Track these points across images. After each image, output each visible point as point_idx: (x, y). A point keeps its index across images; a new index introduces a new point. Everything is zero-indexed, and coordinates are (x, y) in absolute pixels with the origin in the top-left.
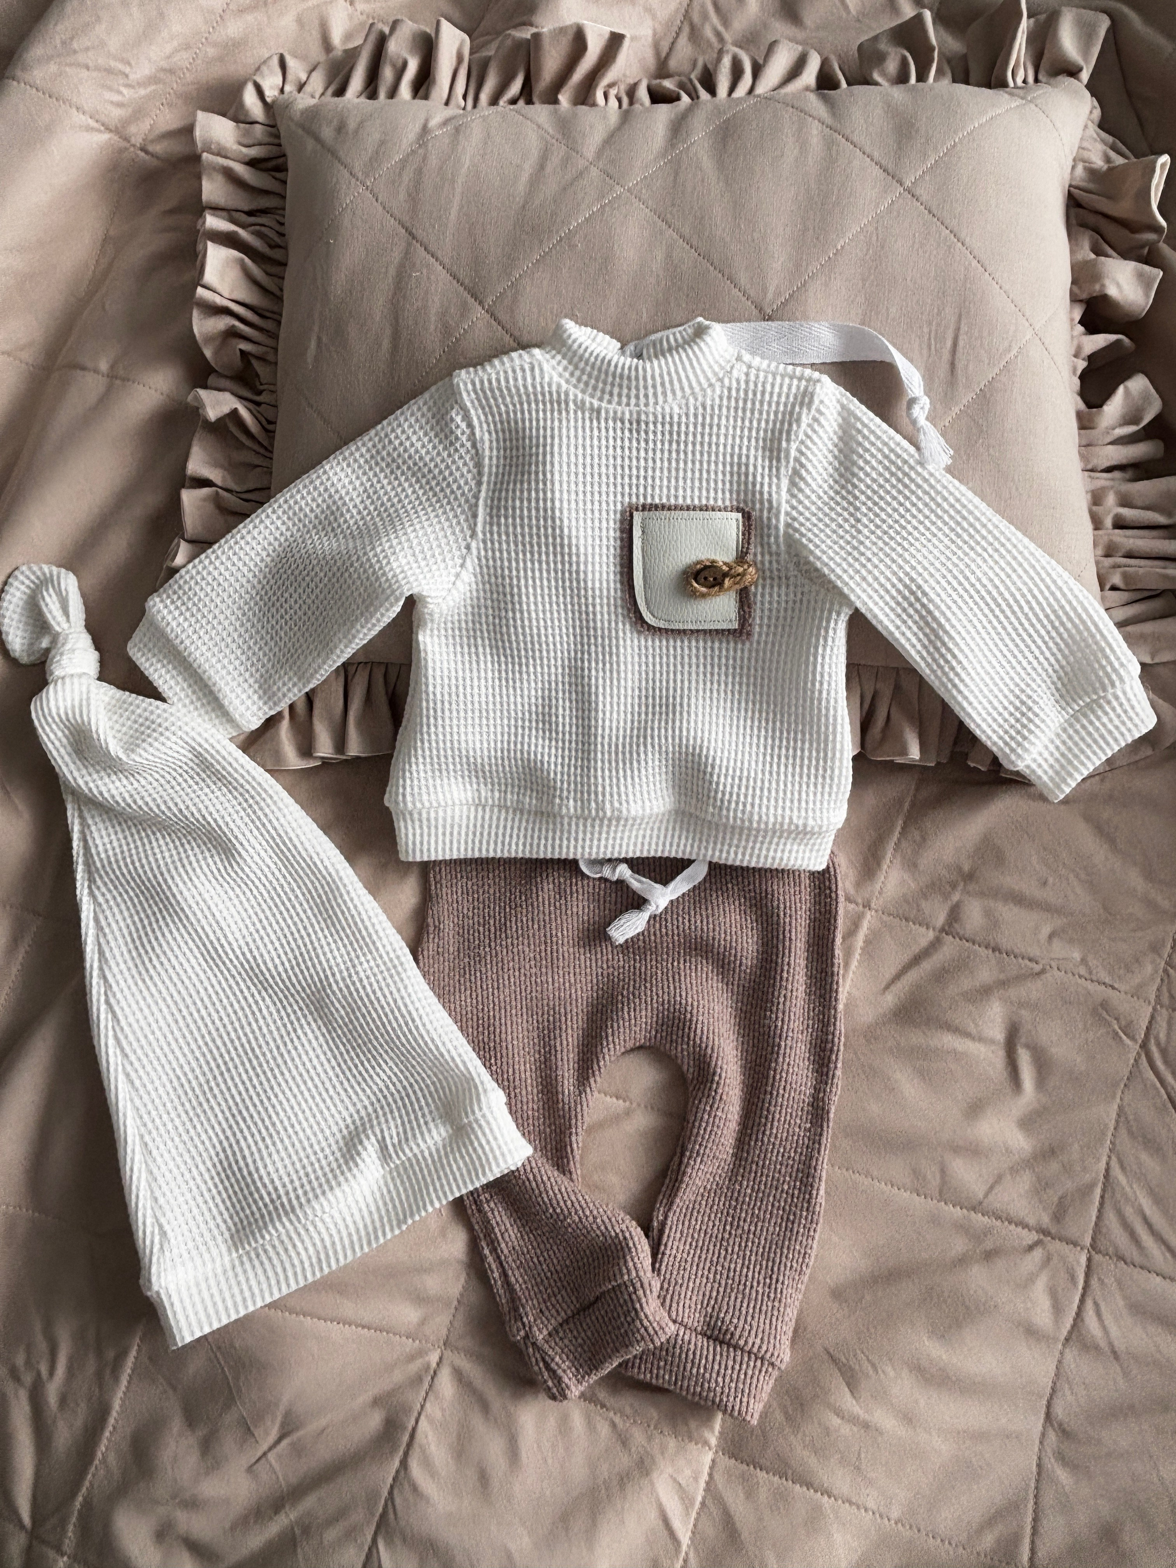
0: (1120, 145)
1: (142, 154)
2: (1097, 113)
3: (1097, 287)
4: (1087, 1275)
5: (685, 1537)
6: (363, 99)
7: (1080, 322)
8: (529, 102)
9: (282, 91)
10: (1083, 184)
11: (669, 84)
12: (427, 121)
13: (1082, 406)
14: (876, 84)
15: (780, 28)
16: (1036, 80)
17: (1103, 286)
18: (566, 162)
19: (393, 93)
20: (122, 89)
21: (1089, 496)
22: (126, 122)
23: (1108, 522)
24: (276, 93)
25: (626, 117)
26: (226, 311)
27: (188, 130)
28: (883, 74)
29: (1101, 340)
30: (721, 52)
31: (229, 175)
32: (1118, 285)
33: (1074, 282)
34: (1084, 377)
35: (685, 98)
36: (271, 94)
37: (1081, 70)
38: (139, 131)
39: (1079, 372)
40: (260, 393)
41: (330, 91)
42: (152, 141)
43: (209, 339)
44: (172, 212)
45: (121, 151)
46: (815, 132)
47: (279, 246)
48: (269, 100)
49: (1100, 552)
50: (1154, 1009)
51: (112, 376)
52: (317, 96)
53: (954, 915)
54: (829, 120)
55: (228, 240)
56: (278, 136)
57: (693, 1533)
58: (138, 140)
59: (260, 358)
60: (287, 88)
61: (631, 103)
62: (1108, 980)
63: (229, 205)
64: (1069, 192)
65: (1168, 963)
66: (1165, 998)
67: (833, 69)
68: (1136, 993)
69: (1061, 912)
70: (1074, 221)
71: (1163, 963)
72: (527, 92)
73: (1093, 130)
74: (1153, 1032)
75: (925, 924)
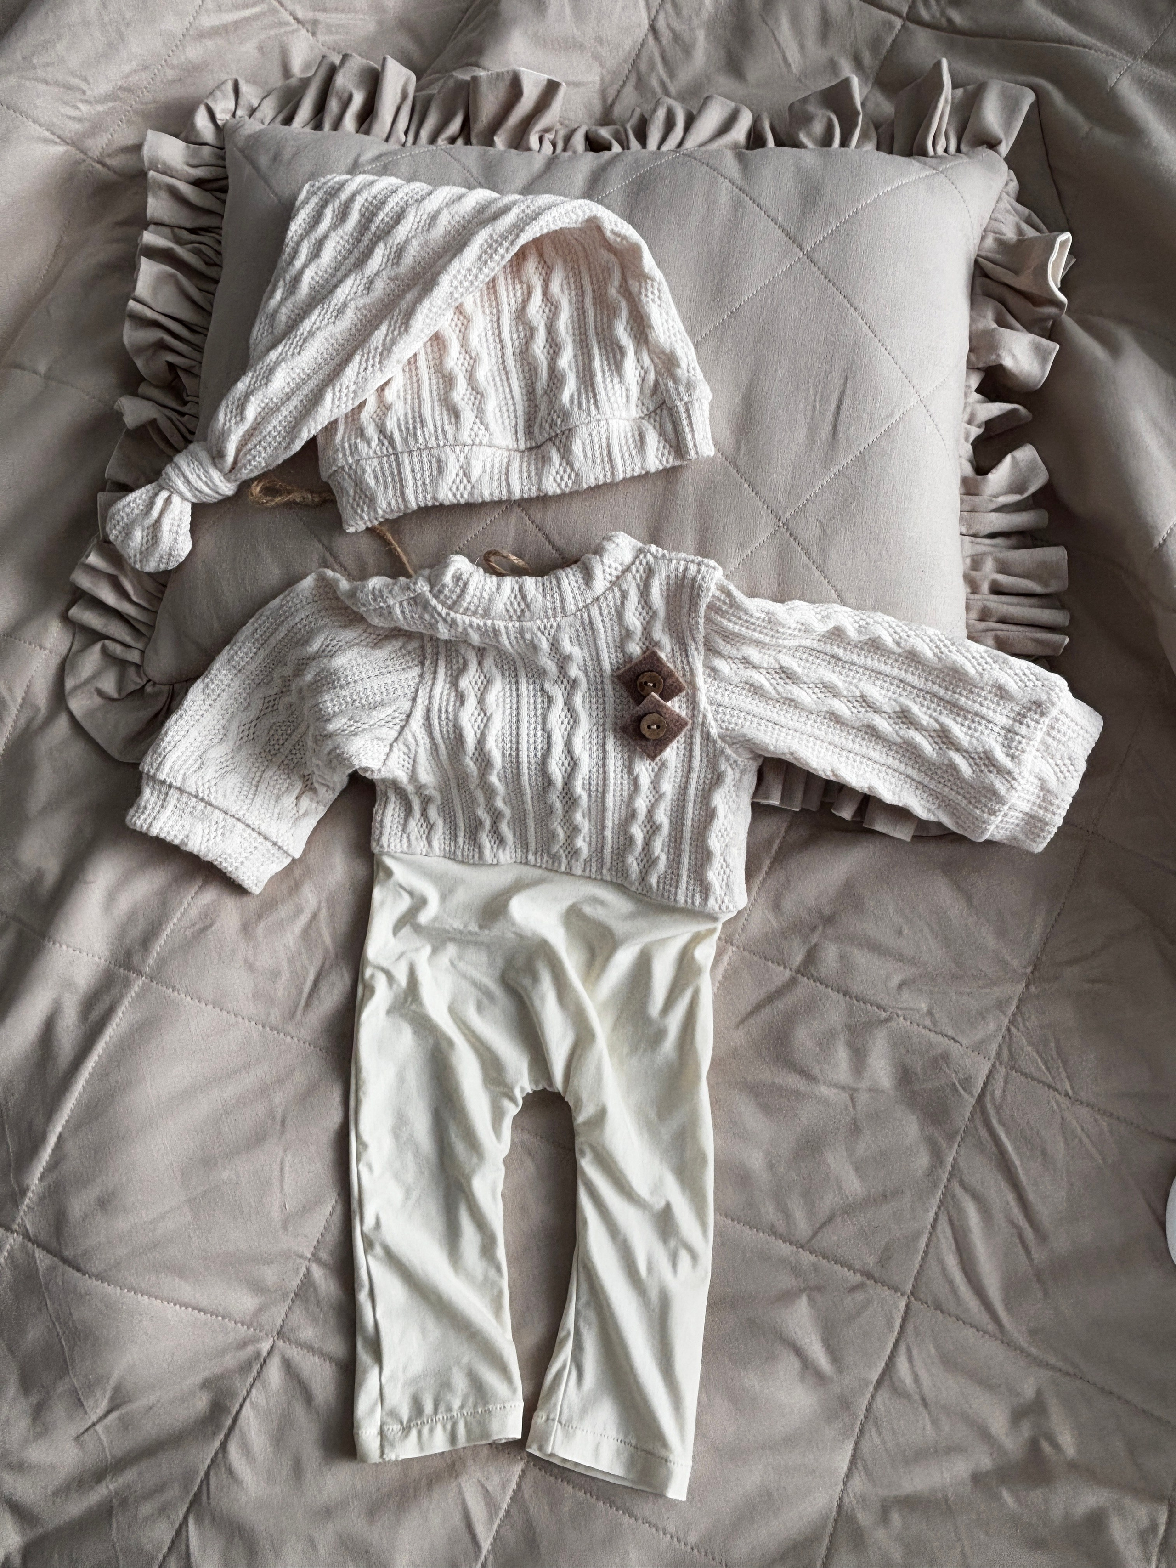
0: (1035, 218)
1: (99, 166)
2: (1014, 185)
3: (994, 357)
4: (904, 1320)
5: (486, 1545)
6: (308, 130)
7: (978, 391)
8: (468, 142)
9: (234, 115)
10: (990, 255)
11: (605, 133)
12: (359, 155)
13: (969, 470)
14: (801, 146)
15: (724, 82)
16: (958, 150)
17: (998, 356)
19: (337, 124)
20: (80, 105)
21: (968, 561)
22: (85, 135)
23: (985, 587)
24: (228, 117)
26: (156, 324)
27: (137, 148)
28: (809, 135)
29: (996, 409)
30: (658, 103)
31: (174, 194)
32: (1014, 356)
33: (971, 350)
34: (978, 444)
35: (616, 148)
36: (222, 117)
37: (1000, 142)
38: (98, 145)
39: (972, 439)
40: (185, 403)
41: (280, 118)
42: (109, 156)
43: (140, 350)
44: (124, 223)
45: (78, 163)
46: (723, 193)
47: (215, 265)
48: (220, 123)
49: (974, 615)
50: (994, 1066)
51: (49, 377)
52: (267, 121)
53: (811, 957)
54: (739, 182)
55: (165, 256)
56: (223, 159)
57: (495, 1539)
58: (96, 153)
59: (188, 371)
60: (239, 113)
61: (565, 149)
62: (950, 1032)
63: (173, 221)
64: (976, 262)
65: (1012, 1022)
66: (1005, 1053)
67: (763, 129)
68: (978, 1047)
69: (913, 962)
70: (978, 290)
71: (1006, 1022)
72: (465, 131)
73: (1009, 202)
74: (990, 1088)
75: (783, 963)
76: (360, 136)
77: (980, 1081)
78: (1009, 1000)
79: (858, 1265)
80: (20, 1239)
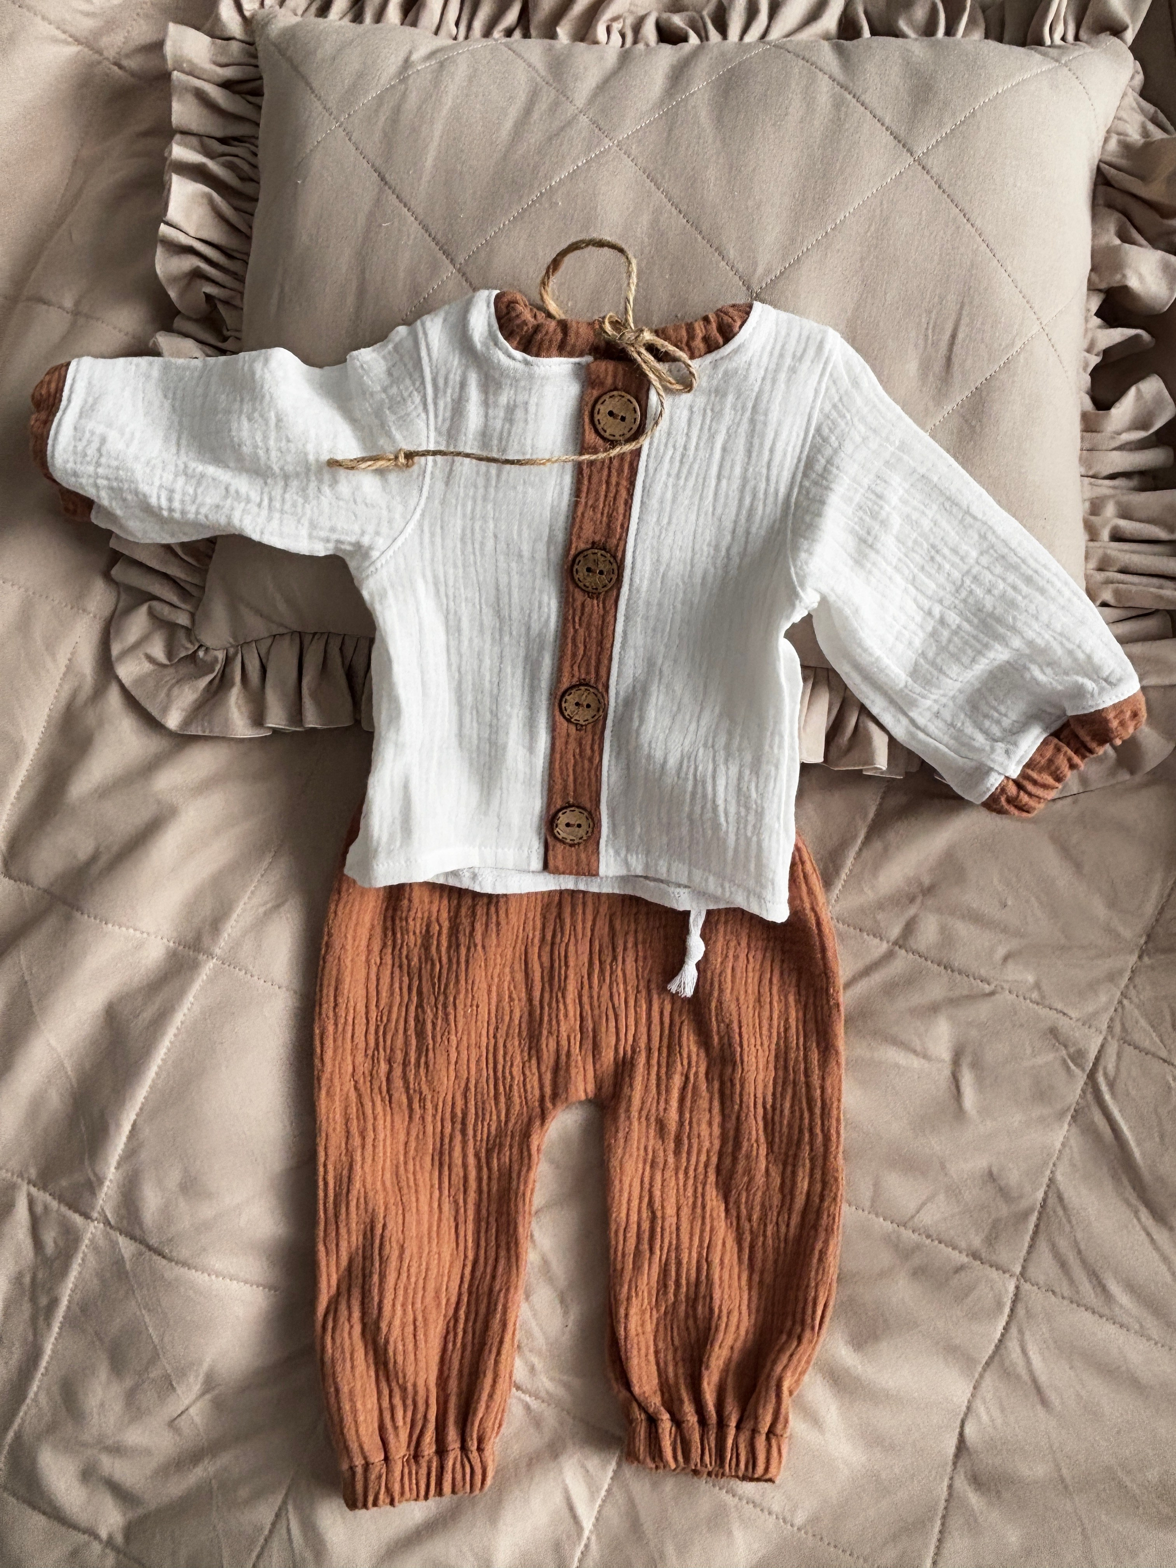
0: (1161, 117)
1: (116, 68)
2: (1140, 78)
3: (1118, 277)
4: (1014, 1303)
5: (588, 1524)
6: (346, 21)
7: (1098, 314)
8: (526, 35)
10: (1114, 160)
11: (678, 20)
12: (410, 53)
13: (1088, 405)
14: (902, 35)
16: (1077, 38)
17: (1124, 276)
18: (555, 106)
19: (379, 17)
21: (1087, 505)
22: (98, 34)
23: (1105, 534)
24: (255, 6)
25: (625, 57)
26: (191, 251)
27: (158, 46)
28: (911, 23)
29: (1118, 335)
31: (201, 97)
32: (1141, 278)
33: (1092, 270)
34: (1096, 373)
35: (694, 39)
36: (249, 7)
37: (1125, 28)
38: (114, 43)
39: (1091, 369)
40: (225, 339)
41: (313, 9)
42: (127, 56)
43: (174, 279)
44: (146, 134)
45: (92, 65)
46: (824, 91)
47: (251, 180)
48: (247, 14)
49: (1092, 564)
50: (1105, 1039)
51: (76, 313)
52: (300, 12)
53: (909, 928)
54: (841, 77)
55: (197, 173)
56: (255, 56)
57: (597, 1519)
58: (111, 53)
59: (226, 303)
61: (635, 42)
62: (1060, 1006)
63: (201, 130)
64: (1099, 169)
65: (1124, 995)
66: (1118, 1028)
67: (857, 13)
68: (1087, 1022)
69: (1018, 934)
70: (1101, 201)
71: (1119, 994)
72: (524, 21)
73: (1133, 98)
74: (1102, 1062)
75: (878, 934)
76: (408, 30)
77: (1092, 1056)
78: (1121, 972)
79: (963, 1245)
80: (102, 1225)
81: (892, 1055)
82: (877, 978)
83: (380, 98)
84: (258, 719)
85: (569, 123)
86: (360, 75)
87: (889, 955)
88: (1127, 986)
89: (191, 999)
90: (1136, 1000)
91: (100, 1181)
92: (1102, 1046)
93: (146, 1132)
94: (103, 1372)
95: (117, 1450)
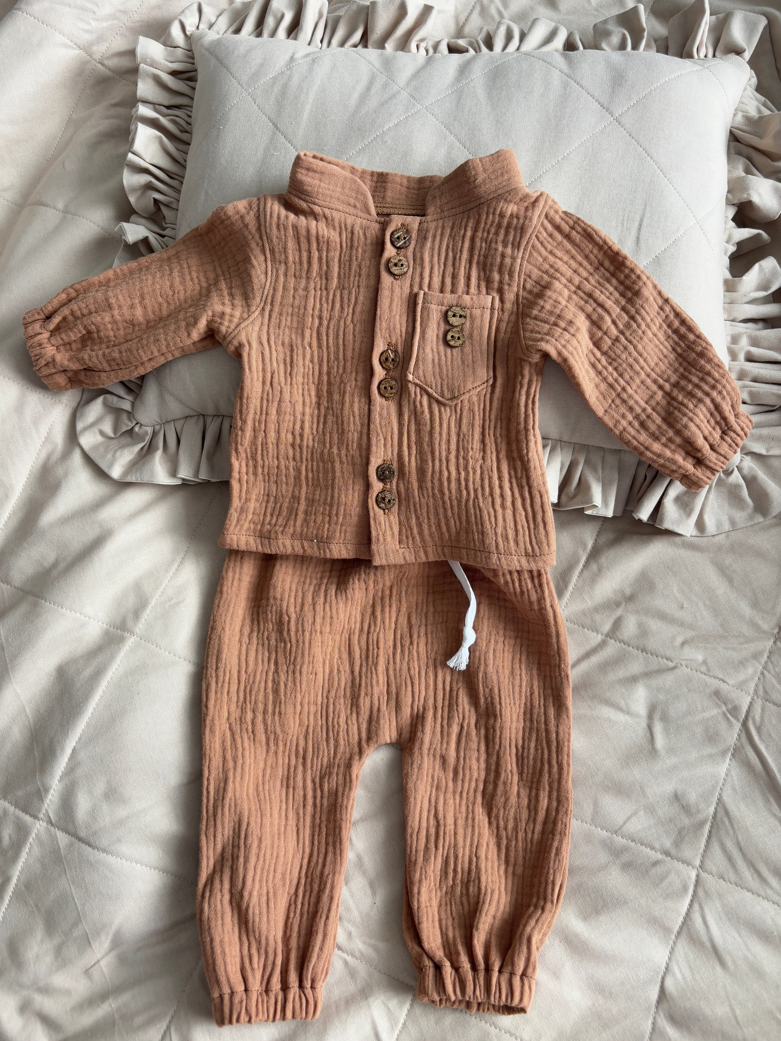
0: (769, 103)
1: (99, 66)
2: (754, 80)
3: (745, 195)
4: (696, 886)
6: (252, 38)
8: (366, 46)
9: (198, 28)
10: (741, 126)
11: (462, 42)
12: (294, 54)
13: (728, 275)
14: (602, 49)
15: (543, 11)
16: (714, 56)
17: (749, 194)
18: (385, 86)
19: (273, 34)
20: (92, 22)
21: (729, 338)
22: (92, 44)
23: (742, 356)
24: (194, 28)
25: (429, 61)
26: (146, 171)
27: (132, 51)
28: (609, 45)
30: (499, 23)
31: (157, 81)
32: (760, 195)
33: (729, 192)
34: (734, 258)
35: (472, 52)
36: (190, 29)
37: (744, 51)
38: (100, 50)
39: (729, 253)
40: (164, 229)
41: (231, 30)
42: (107, 58)
43: (134, 190)
44: (118, 105)
45: (86, 62)
46: (556, 78)
47: (187, 132)
48: (188, 33)
50: (753, 699)
51: (66, 211)
52: (221, 33)
53: (617, 624)
54: (567, 71)
55: (153, 123)
56: (193, 57)
58: (97, 56)
59: (167, 205)
60: (202, 26)
61: (434, 54)
62: (721, 676)
63: (155, 100)
64: (731, 131)
65: (764, 668)
66: (761, 692)
67: (575, 40)
68: (741, 686)
69: (691, 627)
70: (732, 151)
71: (761, 668)
72: (364, 40)
73: (751, 92)
74: (751, 714)
75: (596, 630)
76: (291, 41)
77: (745, 708)
78: (761, 653)
79: (657, 846)
80: (44, 824)
81: (606, 712)
82: (595, 660)
83: (275, 78)
84: (173, 473)
85: (394, 96)
86: (262, 65)
87: (603, 644)
88: (766, 663)
89: (118, 662)
90: (773, 672)
91: (47, 790)
92: (751, 703)
93: (82, 755)
94: (39, 933)
95: (46, 990)
